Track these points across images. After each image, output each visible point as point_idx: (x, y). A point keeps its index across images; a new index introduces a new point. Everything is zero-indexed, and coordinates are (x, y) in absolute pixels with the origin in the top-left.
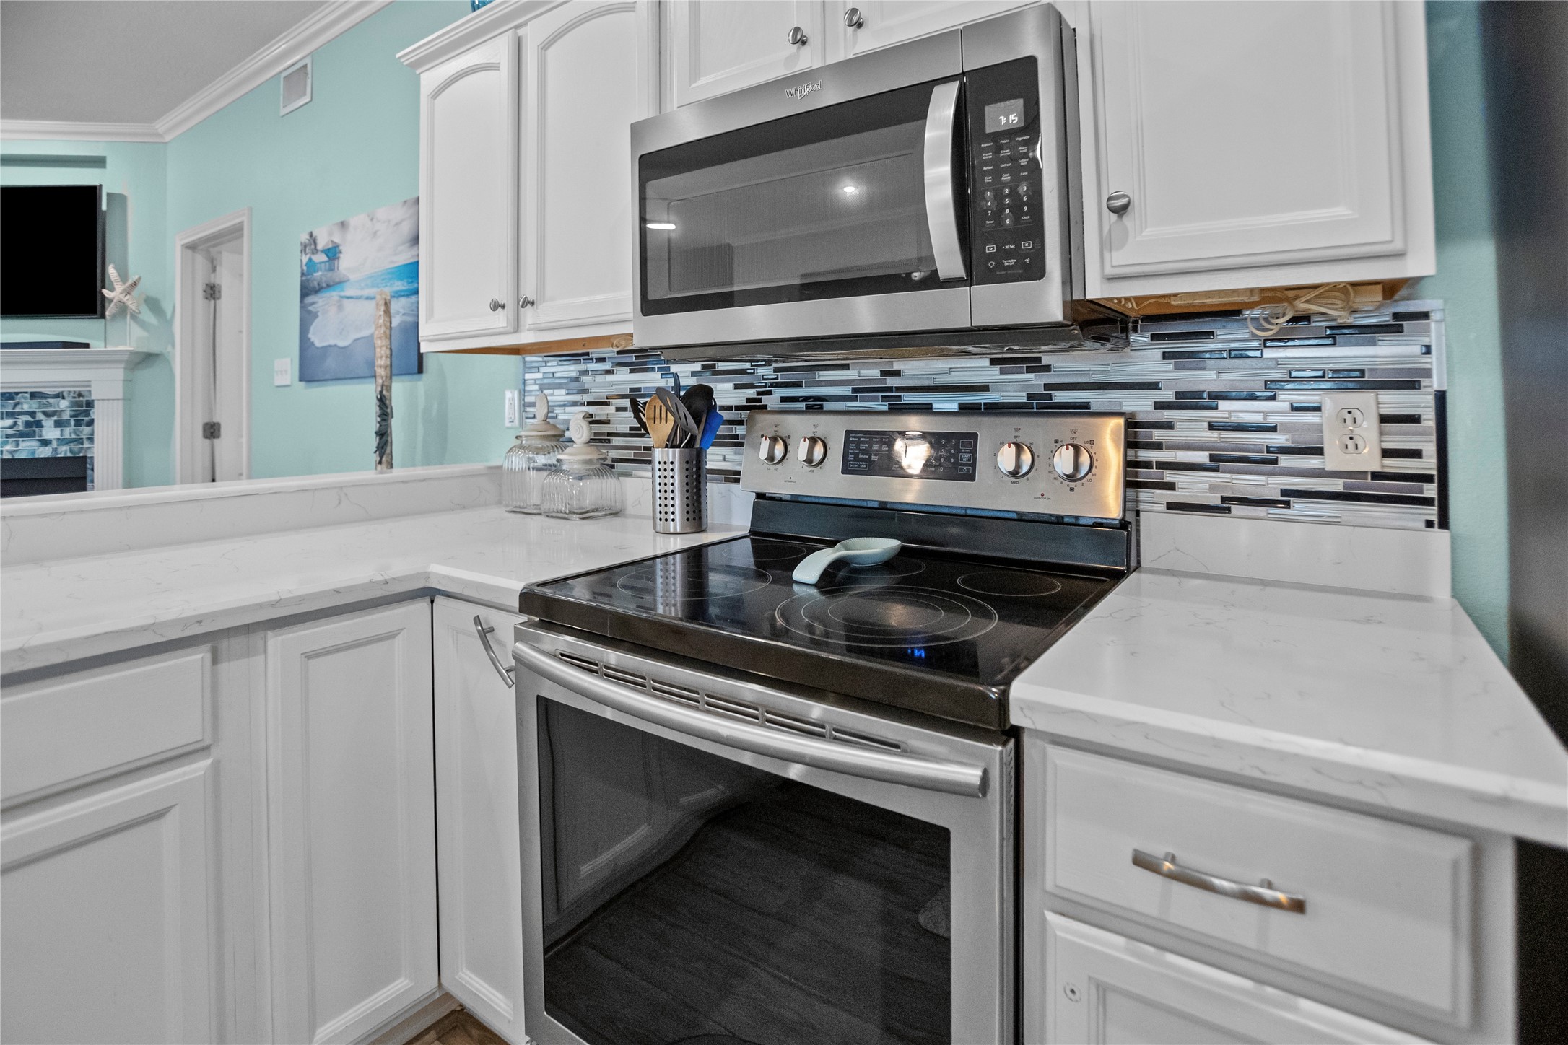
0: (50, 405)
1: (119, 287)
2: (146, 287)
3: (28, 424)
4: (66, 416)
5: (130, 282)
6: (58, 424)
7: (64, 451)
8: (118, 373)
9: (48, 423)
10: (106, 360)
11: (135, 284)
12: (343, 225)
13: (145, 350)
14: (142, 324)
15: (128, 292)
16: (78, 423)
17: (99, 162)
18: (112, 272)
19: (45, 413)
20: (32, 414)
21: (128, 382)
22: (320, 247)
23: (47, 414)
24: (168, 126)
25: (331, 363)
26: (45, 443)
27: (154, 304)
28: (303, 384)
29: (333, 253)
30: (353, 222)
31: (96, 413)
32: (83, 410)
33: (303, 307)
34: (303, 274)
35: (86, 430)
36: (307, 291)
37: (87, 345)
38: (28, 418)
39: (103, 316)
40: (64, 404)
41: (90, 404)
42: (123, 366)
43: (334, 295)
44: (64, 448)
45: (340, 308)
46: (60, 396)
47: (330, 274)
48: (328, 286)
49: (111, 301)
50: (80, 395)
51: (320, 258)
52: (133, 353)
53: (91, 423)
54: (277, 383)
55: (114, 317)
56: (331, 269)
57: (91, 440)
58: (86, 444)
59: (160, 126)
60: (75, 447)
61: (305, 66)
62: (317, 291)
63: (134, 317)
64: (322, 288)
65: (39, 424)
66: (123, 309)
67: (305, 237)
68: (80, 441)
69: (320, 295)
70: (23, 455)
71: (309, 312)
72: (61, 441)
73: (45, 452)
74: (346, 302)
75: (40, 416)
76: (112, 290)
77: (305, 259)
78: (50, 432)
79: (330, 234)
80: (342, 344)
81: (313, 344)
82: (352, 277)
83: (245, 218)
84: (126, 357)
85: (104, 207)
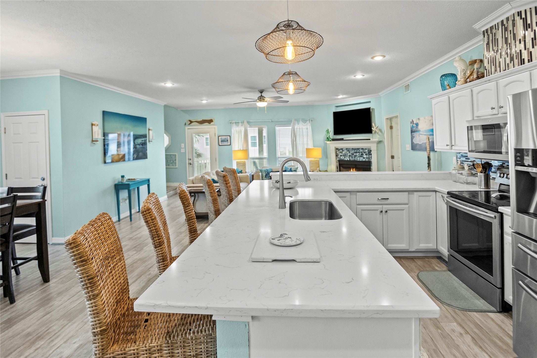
0: (364, 151)
1: (375, 128)
2: (379, 127)
3: (361, 154)
4: (367, 153)
5: (377, 127)
6: (366, 154)
7: (367, 160)
8: (375, 145)
9: (364, 154)
10: (373, 142)
11: (378, 127)
12: (419, 119)
13: (380, 140)
14: (379, 135)
15: (376, 128)
16: (369, 155)
17: (370, 102)
18: (373, 124)
19: (364, 152)
20: (362, 152)
21: (377, 146)
22: (414, 123)
23: (364, 153)
24: (382, 94)
25: (418, 147)
26: (364, 158)
27: (380, 130)
28: (412, 150)
29: (417, 125)
30: (421, 119)
31: (372, 153)
32: (370, 152)
33: (411, 135)
34: (411, 128)
35: (370, 156)
36: (412, 132)
37: (370, 139)
38: (361, 153)
39: (372, 133)
40: (367, 151)
41: (371, 151)
42: (376, 143)
43: (417, 133)
44: (367, 159)
45: (419, 136)
46: (366, 149)
47: (417, 129)
48: (416, 131)
49: (373, 130)
50: (369, 149)
51: (414, 125)
52: (378, 141)
53: (371, 154)
54: (407, 150)
55: (374, 133)
56: (417, 128)
57: (371, 158)
58: (371, 159)
59: (380, 94)
60: (369, 159)
61: (409, 84)
62: (414, 132)
63: (377, 133)
64: (415, 132)
65: (363, 154)
66: (375, 132)
67: (411, 121)
68: (369, 158)
69: (415, 133)
70: (361, 160)
71: (413, 136)
72: (367, 158)
73: (364, 160)
74: (420, 135)
75: (363, 153)
76: (374, 128)
77: (411, 125)
78: (365, 156)
79: (416, 121)
80: (420, 143)
81: (414, 143)
82: (421, 130)
83: (398, 115)
84: (377, 142)
85: (371, 111)
